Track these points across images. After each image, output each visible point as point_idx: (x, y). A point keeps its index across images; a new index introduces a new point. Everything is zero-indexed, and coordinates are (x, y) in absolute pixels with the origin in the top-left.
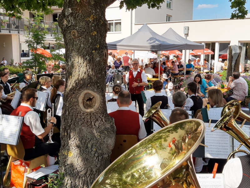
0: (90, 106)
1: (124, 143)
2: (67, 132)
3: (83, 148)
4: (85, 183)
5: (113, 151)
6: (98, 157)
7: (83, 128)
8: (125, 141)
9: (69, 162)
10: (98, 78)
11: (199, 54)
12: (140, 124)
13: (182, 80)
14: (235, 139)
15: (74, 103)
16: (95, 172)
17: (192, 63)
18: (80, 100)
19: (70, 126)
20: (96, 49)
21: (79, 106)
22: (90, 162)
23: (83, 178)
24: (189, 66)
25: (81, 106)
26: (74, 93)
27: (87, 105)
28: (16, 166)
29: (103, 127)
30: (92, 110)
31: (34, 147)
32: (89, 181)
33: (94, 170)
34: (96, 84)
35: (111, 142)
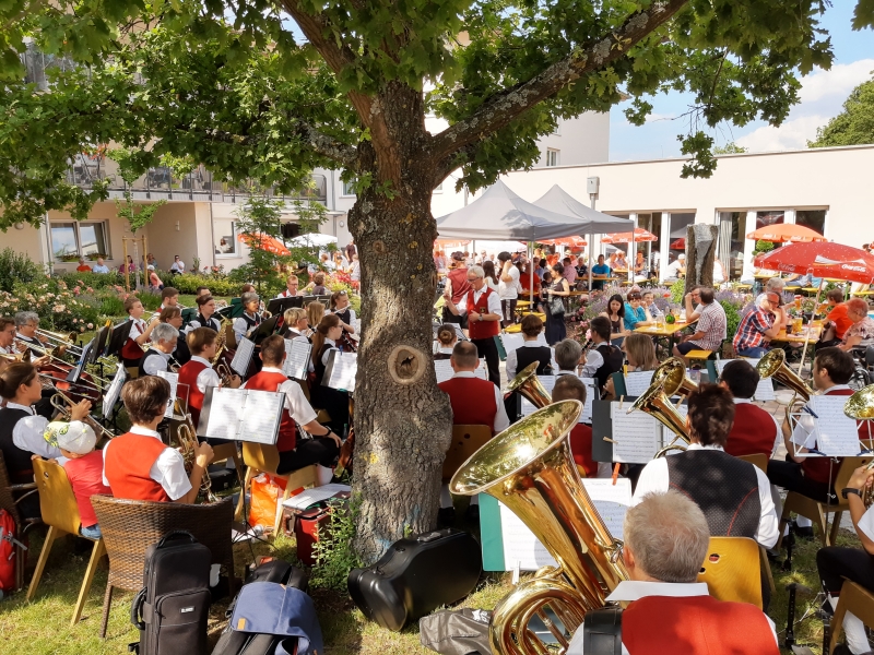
0: (408, 374)
1: (465, 441)
2: (368, 419)
3: (395, 448)
4: (402, 510)
5: (447, 453)
6: (423, 463)
7: (396, 412)
8: (467, 436)
9: (370, 473)
10: (421, 323)
11: (622, 241)
12: (497, 402)
13: (584, 303)
14: (665, 428)
15: (378, 369)
16: (417, 491)
17: (607, 262)
18: (391, 362)
19: (372, 409)
20: (416, 272)
21: (388, 373)
22: (408, 473)
23: (397, 502)
24: (600, 269)
25: (393, 373)
26: (379, 351)
27: (403, 371)
28: (262, 484)
29: (431, 411)
30: (412, 380)
31: (295, 450)
32: (407, 508)
33: (417, 487)
34: (419, 334)
35: (445, 436)
